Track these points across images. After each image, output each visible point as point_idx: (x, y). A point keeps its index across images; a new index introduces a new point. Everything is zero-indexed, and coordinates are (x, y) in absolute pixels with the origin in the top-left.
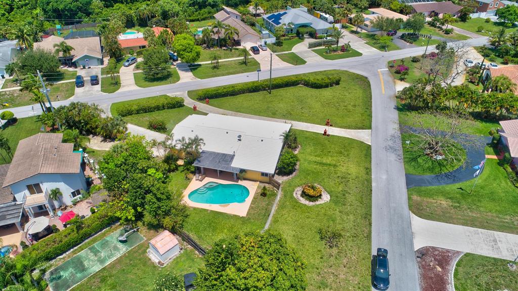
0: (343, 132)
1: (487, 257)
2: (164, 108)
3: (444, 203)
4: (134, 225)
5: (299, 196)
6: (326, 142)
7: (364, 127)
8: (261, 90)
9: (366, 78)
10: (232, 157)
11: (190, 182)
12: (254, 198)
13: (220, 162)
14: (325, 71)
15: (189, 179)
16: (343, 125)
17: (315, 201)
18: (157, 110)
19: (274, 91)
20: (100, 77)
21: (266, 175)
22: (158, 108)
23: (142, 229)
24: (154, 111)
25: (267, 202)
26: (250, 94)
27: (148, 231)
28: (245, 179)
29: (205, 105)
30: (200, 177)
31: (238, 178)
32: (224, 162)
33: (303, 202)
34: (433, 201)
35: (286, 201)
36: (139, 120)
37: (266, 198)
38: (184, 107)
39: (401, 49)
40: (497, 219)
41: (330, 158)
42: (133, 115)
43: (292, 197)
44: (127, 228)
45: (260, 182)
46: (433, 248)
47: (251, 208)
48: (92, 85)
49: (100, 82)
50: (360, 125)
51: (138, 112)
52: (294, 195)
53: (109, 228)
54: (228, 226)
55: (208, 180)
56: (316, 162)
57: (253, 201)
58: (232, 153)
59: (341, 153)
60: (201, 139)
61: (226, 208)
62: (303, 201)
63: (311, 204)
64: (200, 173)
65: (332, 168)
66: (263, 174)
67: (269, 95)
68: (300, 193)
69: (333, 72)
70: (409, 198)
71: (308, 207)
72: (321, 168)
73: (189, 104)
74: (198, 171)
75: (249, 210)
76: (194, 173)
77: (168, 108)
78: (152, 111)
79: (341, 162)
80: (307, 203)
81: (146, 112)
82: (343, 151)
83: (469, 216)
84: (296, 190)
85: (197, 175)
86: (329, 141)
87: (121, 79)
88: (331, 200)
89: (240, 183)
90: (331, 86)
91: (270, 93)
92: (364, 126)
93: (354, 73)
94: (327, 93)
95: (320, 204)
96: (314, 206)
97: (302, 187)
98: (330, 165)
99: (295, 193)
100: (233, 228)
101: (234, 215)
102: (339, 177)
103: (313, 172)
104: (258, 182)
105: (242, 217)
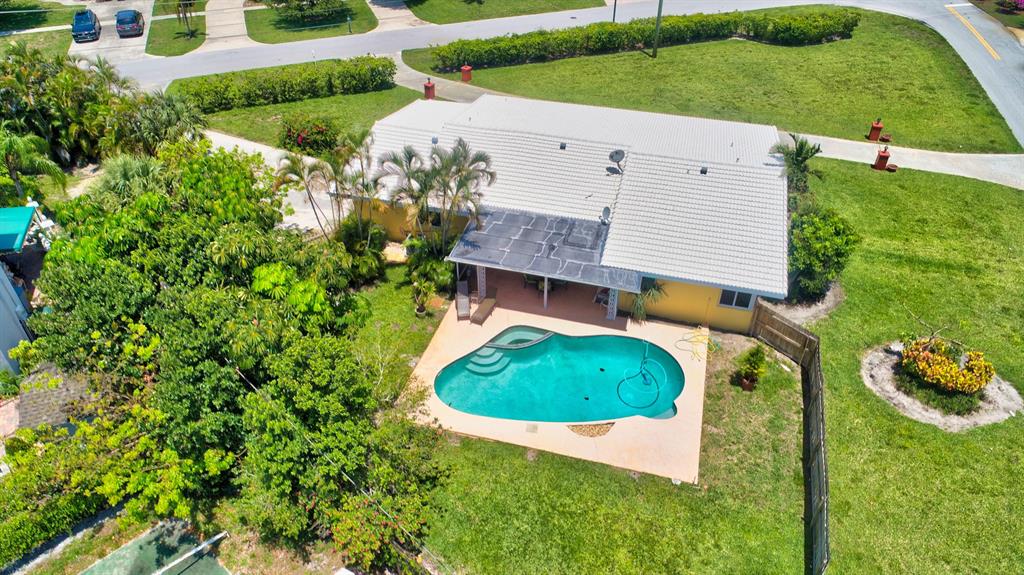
2: (331, 90)
4: (201, 517)
5: (890, 388)
6: (893, 188)
7: (996, 145)
8: (624, 49)
9: (922, 23)
10: (600, 231)
11: (436, 326)
12: (708, 395)
13: (553, 248)
15: (430, 315)
16: (925, 138)
17: (969, 411)
18: (310, 97)
19: (665, 52)
20: (148, 18)
21: (741, 299)
22: (312, 91)
23: (238, 539)
24: (301, 99)
25: (768, 416)
26: (593, 58)
27: (260, 550)
28: (651, 317)
29: (459, 83)
30: (475, 307)
31: (625, 314)
32: (568, 249)
33: (916, 416)
35: (845, 412)
36: (253, 122)
37: (757, 397)
38: (395, 90)
41: (936, 242)
42: (235, 110)
43: (862, 394)
44: (170, 533)
45: (712, 328)
47: (709, 443)
48: (122, 37)
49: (146, 32)
50: (980, 141)
51: (250, 101)
52: (868, 382)
53: (87, 532)
54: (627, 532)
55: (504, 318)
56: (889, 256)
57: (707, 410)
58: (595, 216)
59: (963, 224)
60: (481, 158)
61: (598, 439)
62: (914, 408)
63: (956, 423)
64: (471, 290)
65: (962, 277)
66: (729, 297)
67: (651, 61)
68: (885, 373)
71: (953, 440)
72: (918, 275)
73: (409, 82)
74: (464, 281)
75: (704, 449)
76: (448, 291)
77: (346, 92)
78: (294, 100)
79: (986, 256)
80: (934, 417)
81: (275, 101)
82: (968, 217)
84: (865, 361)
85: (463, 300)
86: (902, 187)
87: (207, 25)
89: (633, 330)
90: (830, 40)
91: (654, 56)
92: (992, 142)
94: (824, 57)
95: (995, 426)
96: (972, 433)
97: (888, 351)
98: (949, 266)
99: (864, 374)
100: (652, 543)
101: (645, 476)
102: (1005, 310)
103: (898, 292)
104: (705, 331)
105: (684, 486)
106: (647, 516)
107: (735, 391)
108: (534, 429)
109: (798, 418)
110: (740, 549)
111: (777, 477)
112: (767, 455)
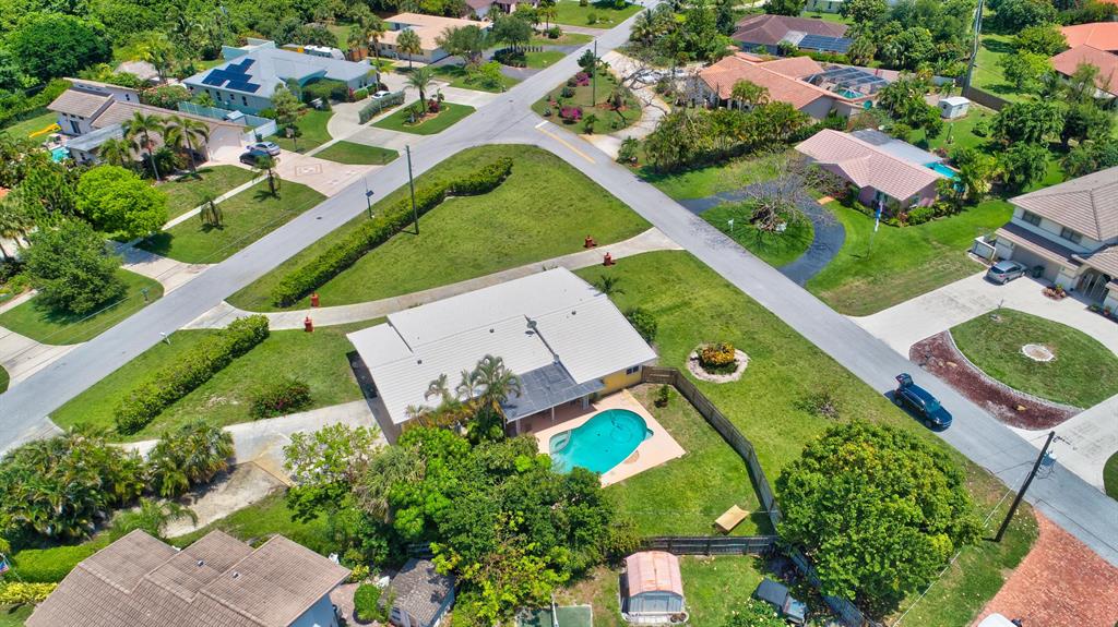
0: (625, 248)
1: (969, 322)
3: (858, 282)
5: (706, 375)
6: (623, 273)
7: (640, 226)
8: (391, 234)
12: (656, 418)
13: (548, 389)
14: (454, 157)
16: (609, 236)
17: (736, 369)
21: (635, 369)
23: (557, 595)
25: (681, 412)
32: (555, 385)
33: (723, 381)
34: (847, 287)
37: (671, 407)
38: (273, 336)
39: (520, 81)
40: (923, 274)
41: (663, 296)
43: (700, 383)
45: (627, 388)
46: (918, 344)
47: (675, 435)
50: (631, 226)
52: (698, 377)
54: (683, 485)
55: (543, 436)
57: (661, 423)
58: (550, 360)
59: (665, 281)
60: (499, 360)
61: (639, 460)
62: (719, 378)
63: (736, 376)
65: (686, 310)
66: (629, 371)
68: (700, 370)
69: (470, 155)
70: (821, 298)
71: (740, 383)
72: (671, 317)
75: (675, 439)
79: (686, 294)
80: (727, 378)
82: (663, 276)
83: (897, 286)
84: (689, 369)
86: (626, 271)
88: (749, 355)
89: (599, 408)
90: (503, 180)
92: (637, 225)
93: (506, 145)
95: (746, 370)
96: (743, 377)
97: (692, 359)
98: (678, 307)
99: (693, 374)
100: (693, 483)
101: (668, 462)
102: (712, 317)
103: (672, 329)
104: (625, 390)
105: (683, 457)
106: (683, 476)
107: (661, 411)
108: (612, 473)
109: (690, 406)
110: (718, 465)
111: (705, 433)
112: (695, 427)
